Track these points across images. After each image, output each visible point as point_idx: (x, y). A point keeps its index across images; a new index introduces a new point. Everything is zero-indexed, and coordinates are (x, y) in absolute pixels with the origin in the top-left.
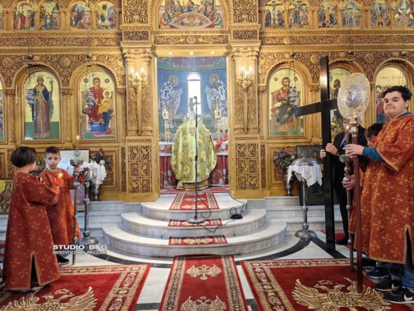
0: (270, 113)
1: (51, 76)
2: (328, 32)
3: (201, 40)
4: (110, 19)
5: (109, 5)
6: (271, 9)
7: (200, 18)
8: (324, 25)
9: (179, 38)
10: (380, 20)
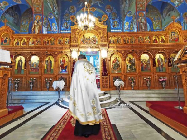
0: (112, 66)
1: (52, 57)
2: (127, 45)
3: (92, 47)
4: (68, 42)
5: (68, 39)
6: (111, 39)
7: (92, 41)
8: (125, 43)
9: (86, 46)
10: (141, 41)
